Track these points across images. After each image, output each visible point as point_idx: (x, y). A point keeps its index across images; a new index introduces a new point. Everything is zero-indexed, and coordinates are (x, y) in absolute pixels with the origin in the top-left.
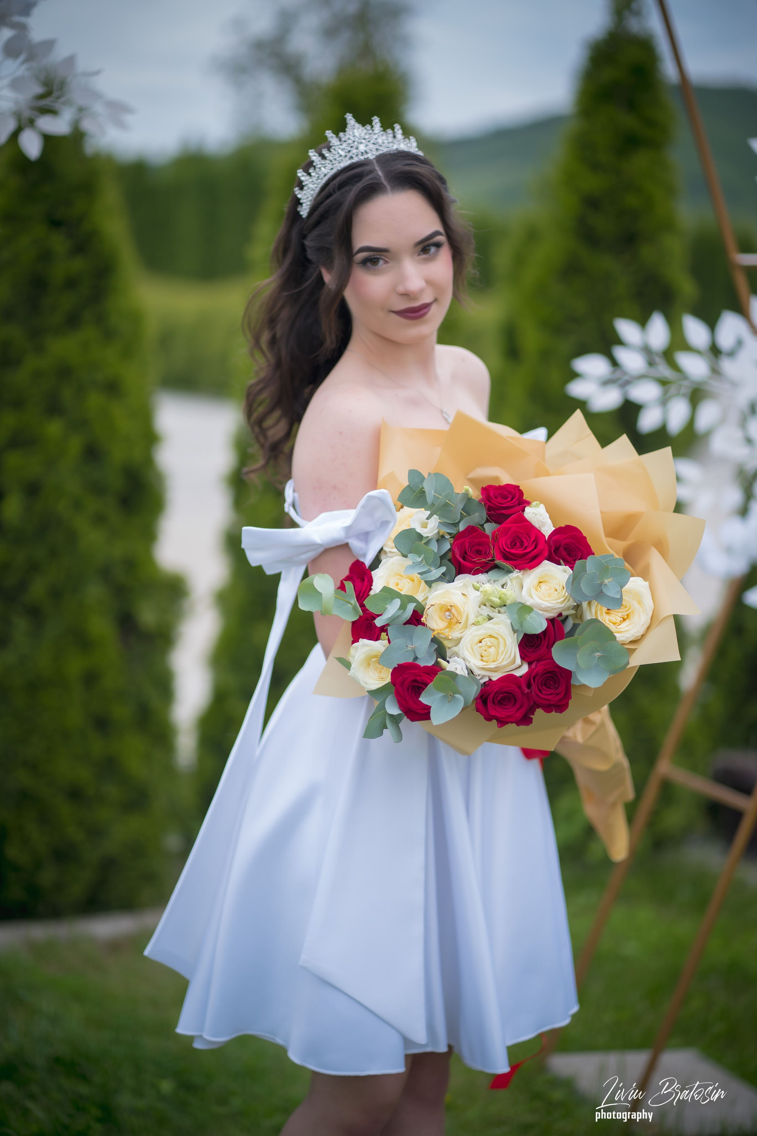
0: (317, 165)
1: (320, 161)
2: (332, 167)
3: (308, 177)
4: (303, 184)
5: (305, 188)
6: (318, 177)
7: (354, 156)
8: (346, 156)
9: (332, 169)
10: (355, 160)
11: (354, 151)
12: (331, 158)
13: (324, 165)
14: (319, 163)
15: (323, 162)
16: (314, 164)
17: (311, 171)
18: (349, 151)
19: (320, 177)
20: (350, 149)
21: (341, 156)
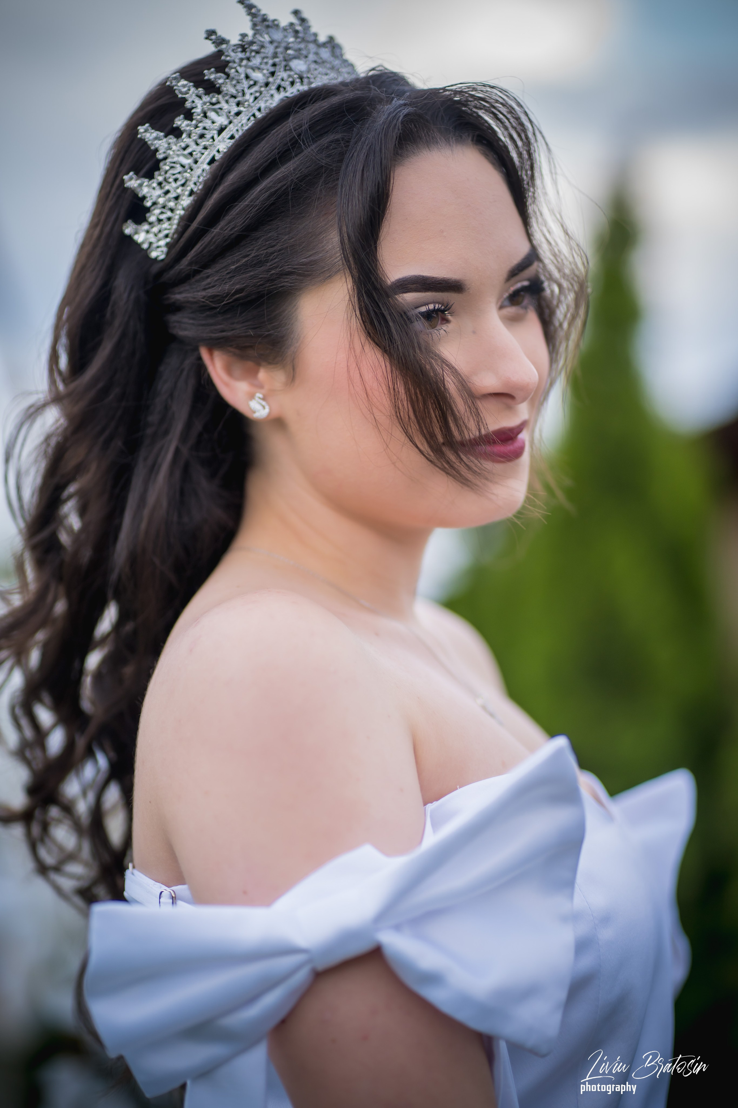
0: (193, 108)
1: (200, 97)
2: (235, 109)
3: (172, 139)
4: (160, 156)
5: (165, 167)
6: (202, 136)
7: (283, 84)
8: (267, 84)
9: (238, 114)
10: (292, 92)
11: (284, 75)
12: (233, 91)
13: (217, 106)
14: (199, 103)
15: (214, 100)
16: (188, 105)
17: (180, 122)
18: (273, 74)
19: (208, 136)
20: (272, 69)
21: (255, 83)
